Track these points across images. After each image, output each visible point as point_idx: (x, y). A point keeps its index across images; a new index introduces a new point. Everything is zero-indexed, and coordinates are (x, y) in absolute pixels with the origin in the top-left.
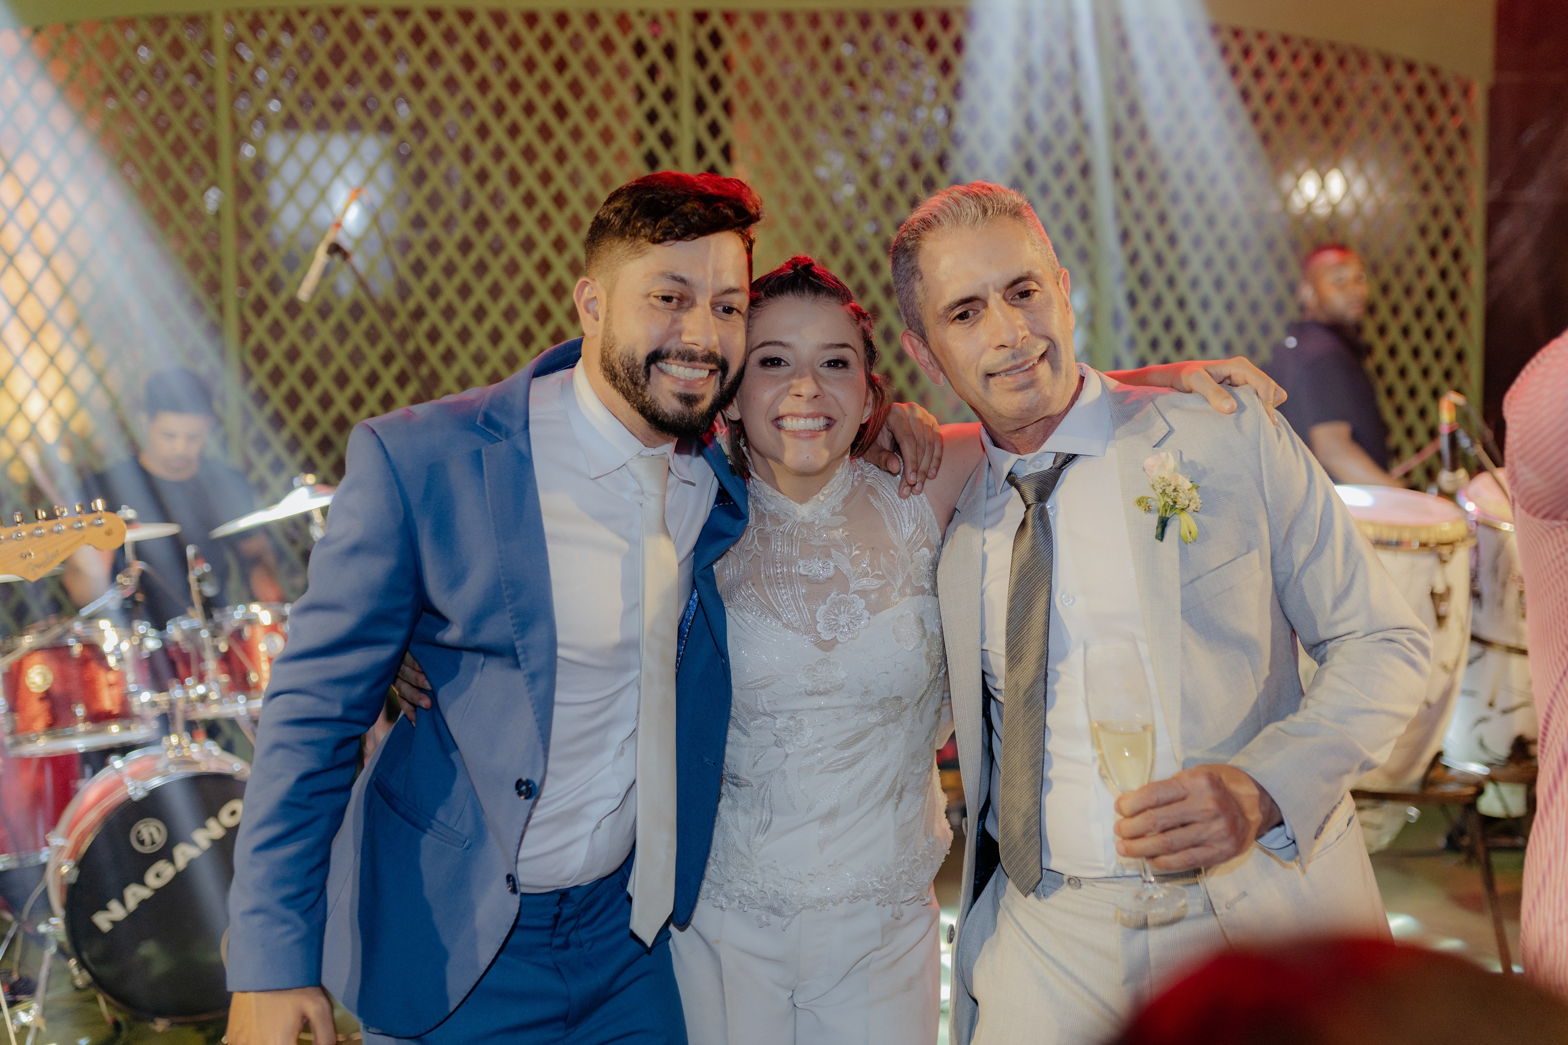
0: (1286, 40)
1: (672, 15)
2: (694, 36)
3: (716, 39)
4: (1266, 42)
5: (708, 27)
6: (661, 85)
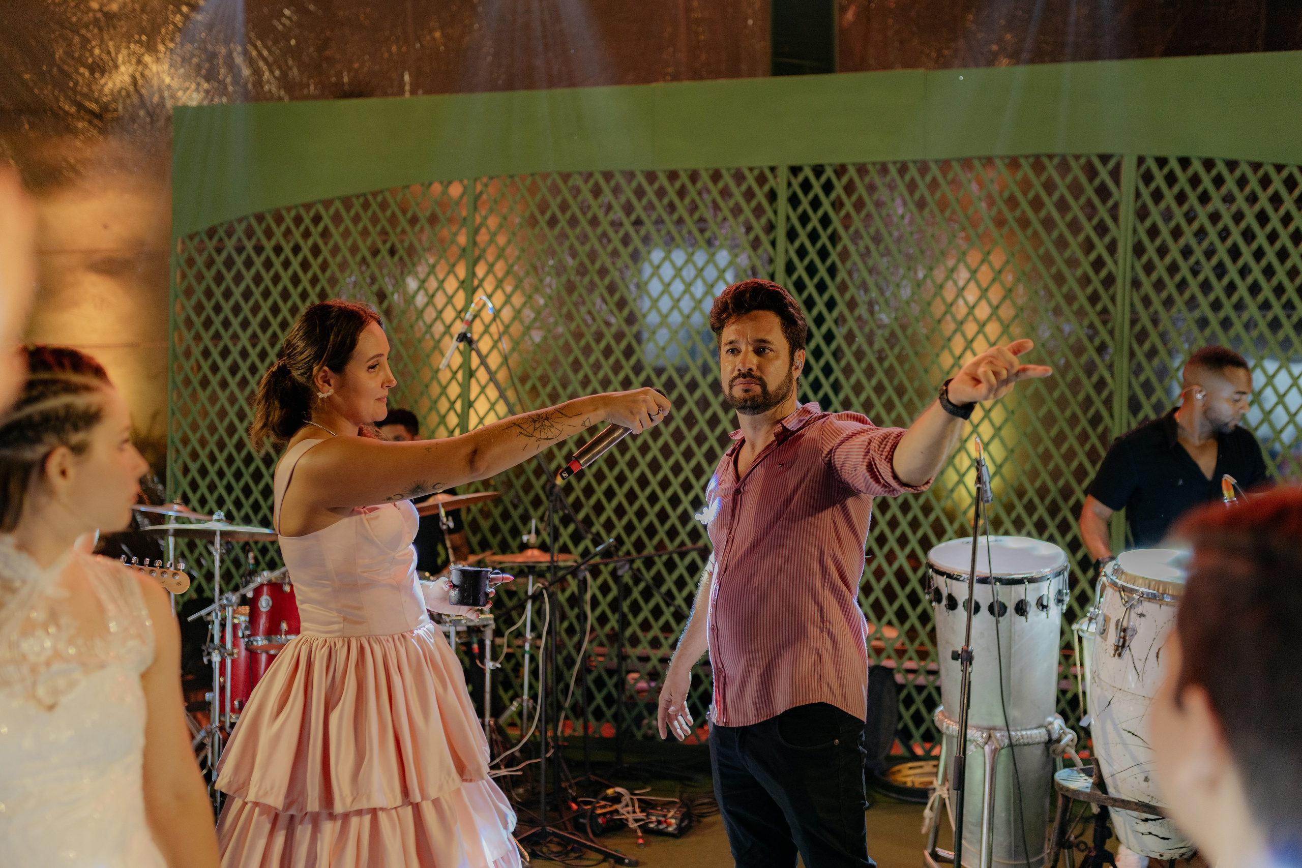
1: (773, 169)
2: (789, 184)
3: (806, 186)
4: (1285, 173)
5: (801, 178)
6: (763, 221)
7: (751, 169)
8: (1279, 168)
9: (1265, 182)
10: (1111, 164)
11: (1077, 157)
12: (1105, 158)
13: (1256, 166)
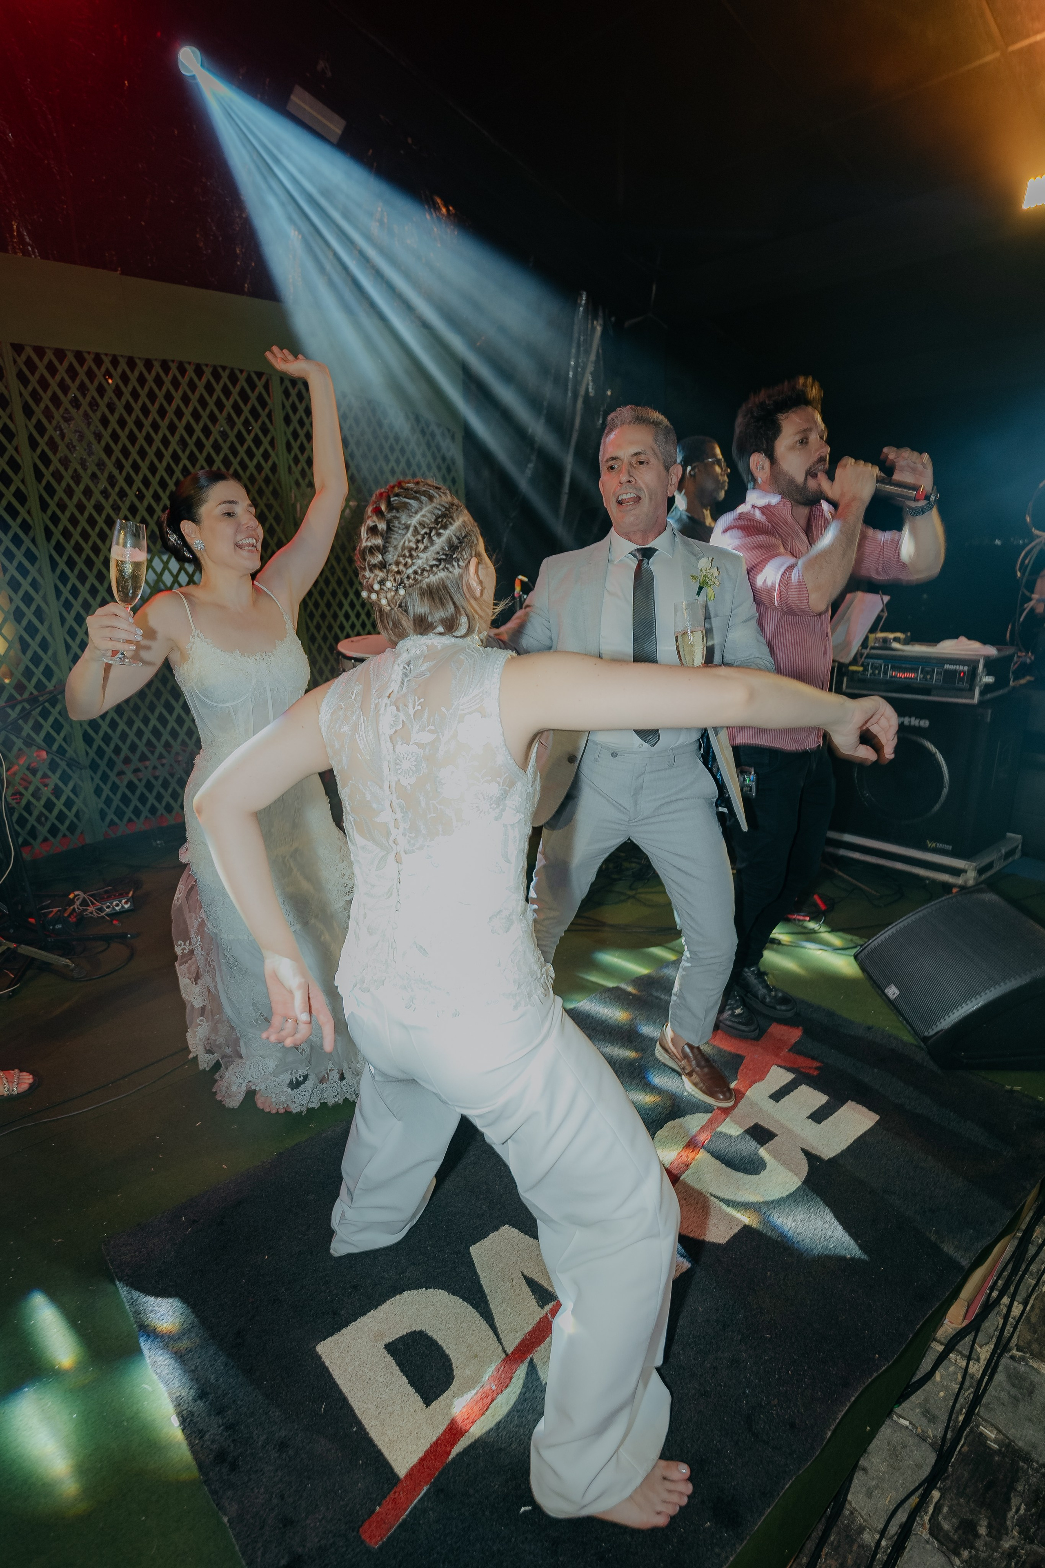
10: (264, 379)
11: (241, 371)
12: (260, 375)
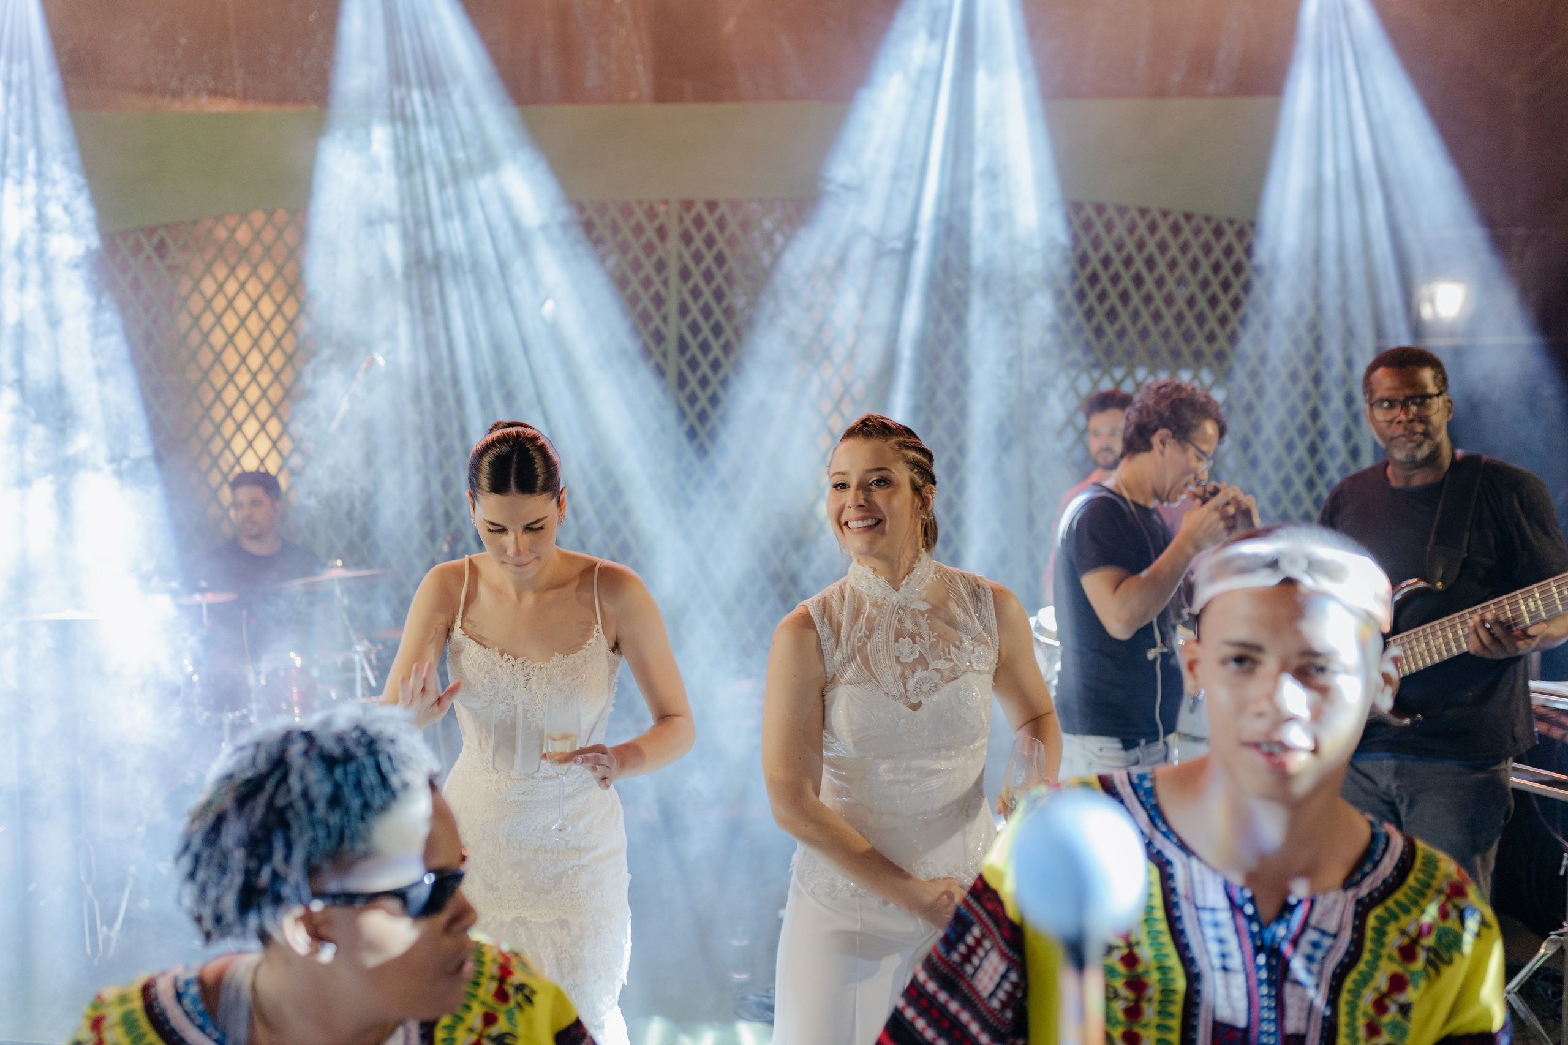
0: (1188, 217)
1: (664, 203)
2: (681, 220)
3: (699, 222)
4: (1171, 219)
5: (693, 213)
6: (654, 258)
7: (640, 203)
8: (1165, 214)
9: (1153, 228)
13: (1143, 212)
